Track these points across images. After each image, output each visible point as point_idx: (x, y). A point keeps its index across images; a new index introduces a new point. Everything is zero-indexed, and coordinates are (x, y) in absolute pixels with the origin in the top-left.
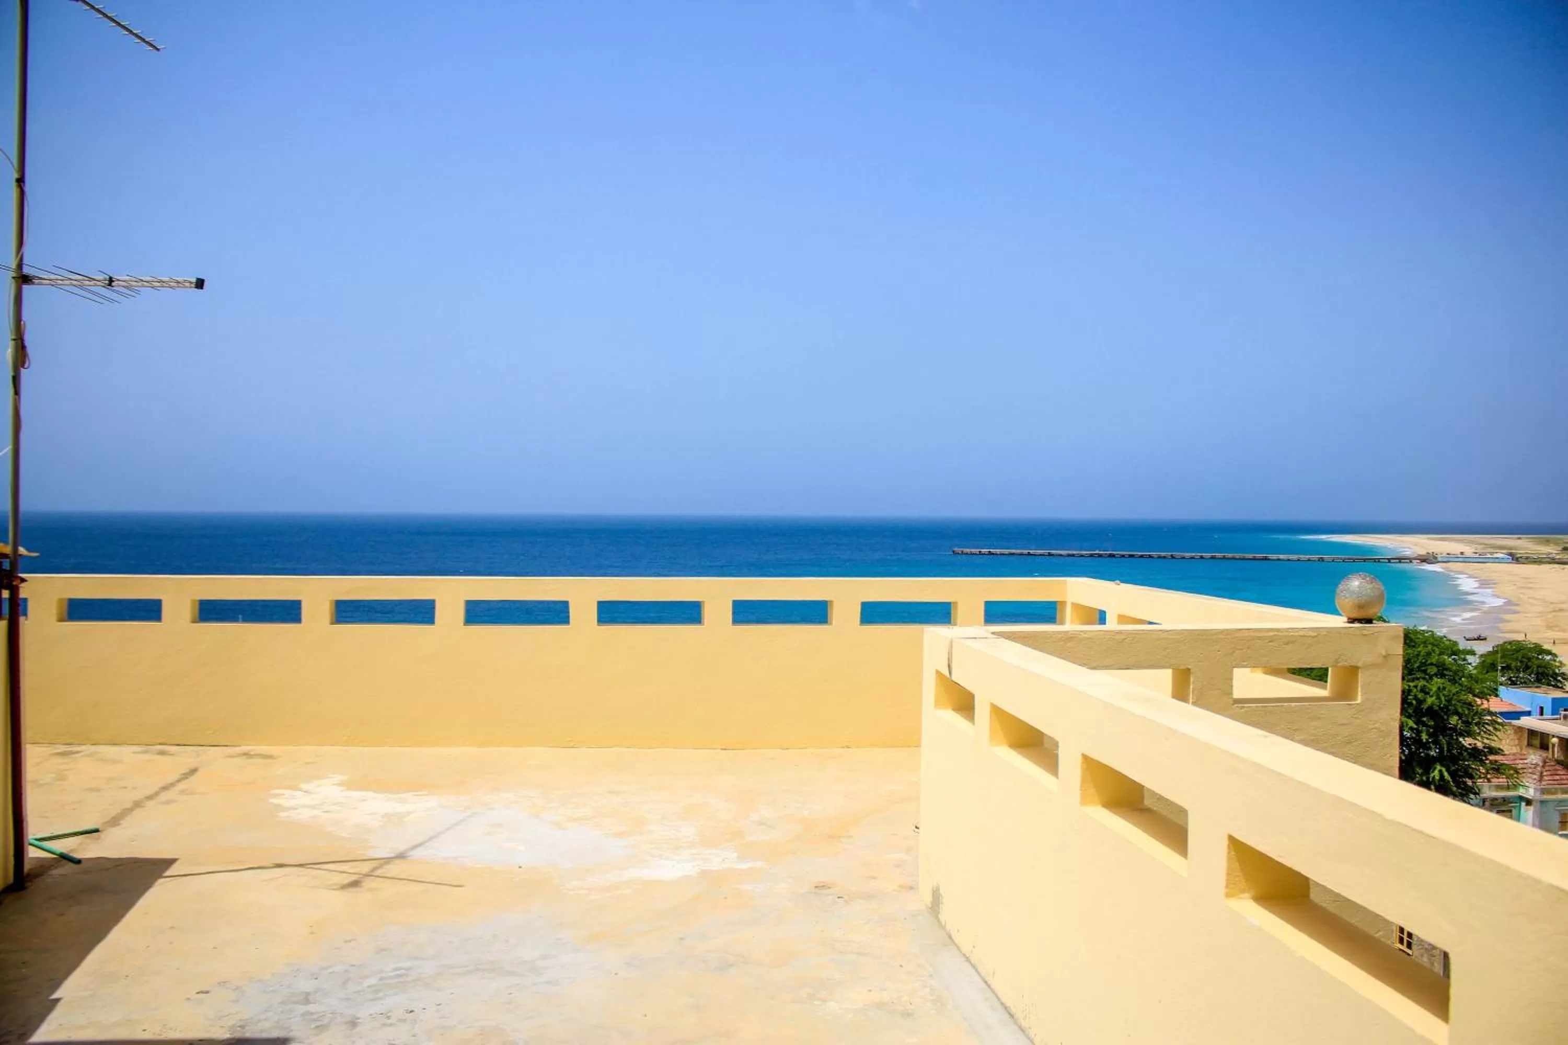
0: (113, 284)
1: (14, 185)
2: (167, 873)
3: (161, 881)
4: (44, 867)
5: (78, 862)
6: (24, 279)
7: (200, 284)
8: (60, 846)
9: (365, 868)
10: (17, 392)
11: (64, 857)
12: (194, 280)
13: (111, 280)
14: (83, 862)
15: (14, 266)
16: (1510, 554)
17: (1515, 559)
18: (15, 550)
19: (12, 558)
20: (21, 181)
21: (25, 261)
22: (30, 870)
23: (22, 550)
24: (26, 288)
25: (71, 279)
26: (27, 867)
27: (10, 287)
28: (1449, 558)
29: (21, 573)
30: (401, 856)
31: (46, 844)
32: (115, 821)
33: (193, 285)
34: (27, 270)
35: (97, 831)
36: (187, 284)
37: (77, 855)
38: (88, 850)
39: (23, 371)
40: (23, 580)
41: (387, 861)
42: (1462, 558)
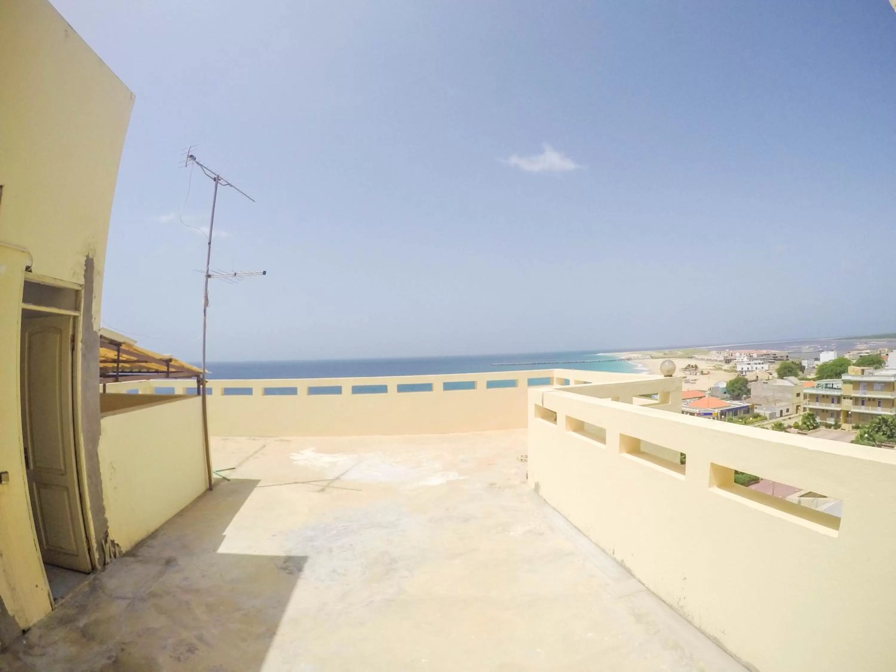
0: (236, 275)
1: (207, 244)
2: (258, 485)
3: (256, 488)
4: (219, 481)
5: (229, 480)
6: (209, 276)
7: (264, 273)
8: (224, 474)
9: (325, 483)
10: (205, 315)
11: (224, 478)
12: (262, 272)
13: (235, 274)
14: (231, 481)
15: (206, 271)
16: (651, 356)
17: (652, 358)
18: (204, 371)
19: (203, 373)
20: (210, 243)
21: (210, 269)
22: (214, 483)
23: (206, 371)
24: (209, 279)
25: (223, 275)
26: (213, 482)
27: (204, 279)
28: (635, 359)
29: (207, 379)
30: (337, 478)
31: (219, 473)
32: (240, 465)
33: (262, 274)
34: (210, 273)
35: (234, 468)
36: (260, 274)
37: (228, 478)
38: (233, 476)
39: (207, 308)
40: (207, 382)
41: (333, 481)
42: (638, 358)
